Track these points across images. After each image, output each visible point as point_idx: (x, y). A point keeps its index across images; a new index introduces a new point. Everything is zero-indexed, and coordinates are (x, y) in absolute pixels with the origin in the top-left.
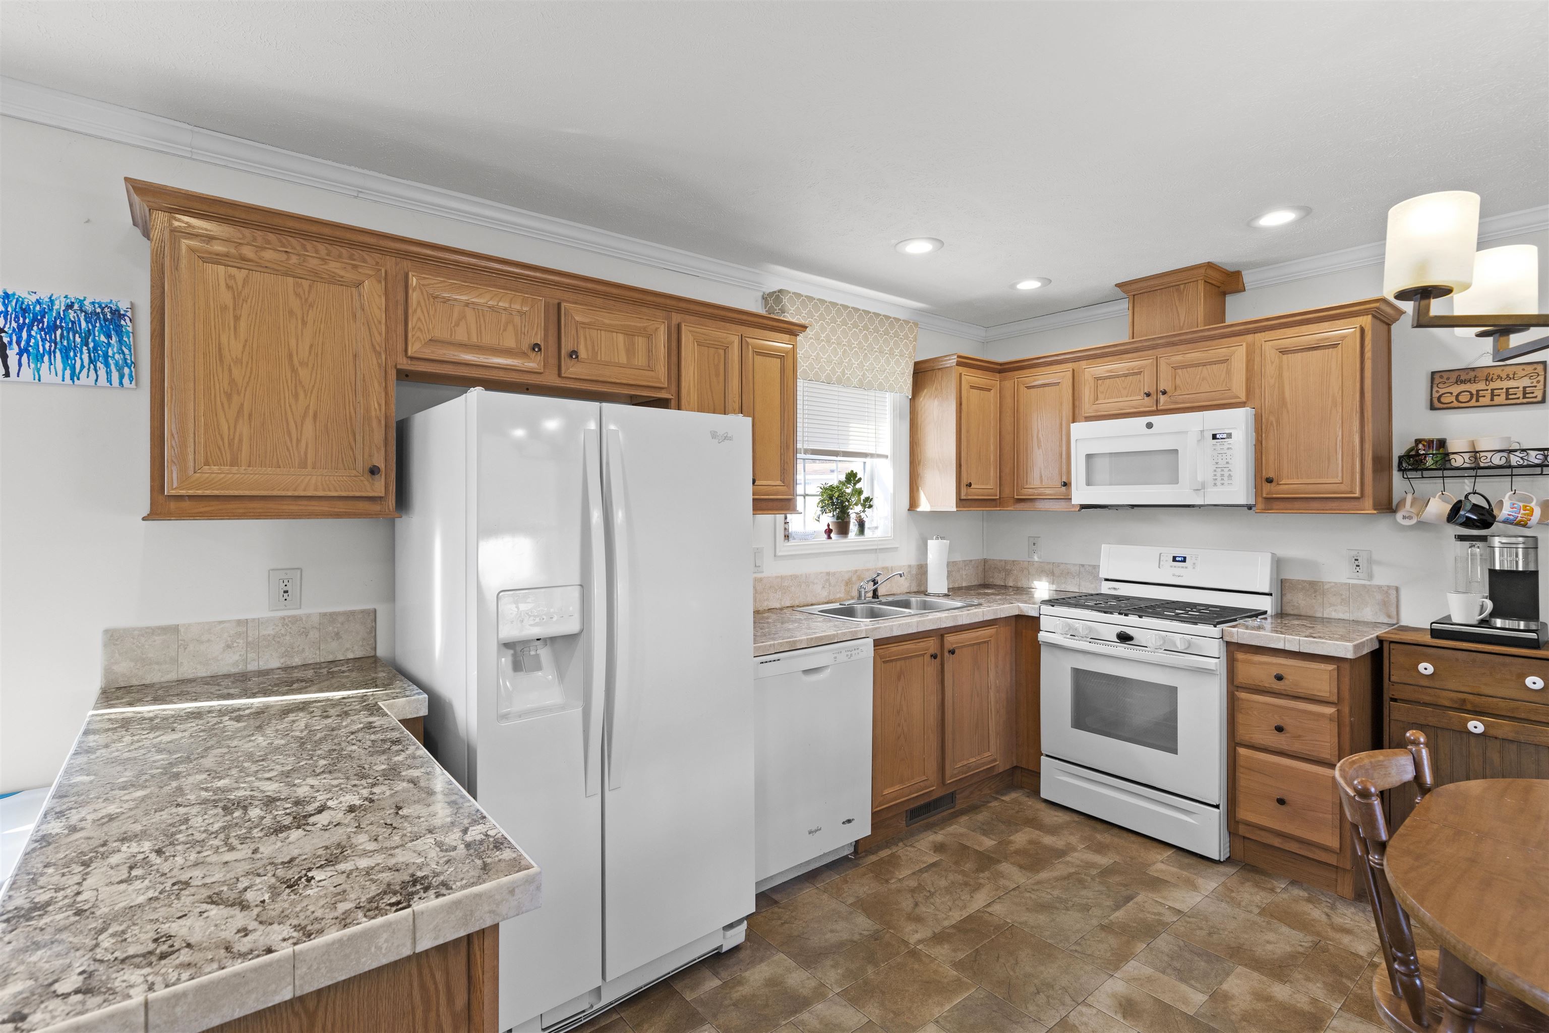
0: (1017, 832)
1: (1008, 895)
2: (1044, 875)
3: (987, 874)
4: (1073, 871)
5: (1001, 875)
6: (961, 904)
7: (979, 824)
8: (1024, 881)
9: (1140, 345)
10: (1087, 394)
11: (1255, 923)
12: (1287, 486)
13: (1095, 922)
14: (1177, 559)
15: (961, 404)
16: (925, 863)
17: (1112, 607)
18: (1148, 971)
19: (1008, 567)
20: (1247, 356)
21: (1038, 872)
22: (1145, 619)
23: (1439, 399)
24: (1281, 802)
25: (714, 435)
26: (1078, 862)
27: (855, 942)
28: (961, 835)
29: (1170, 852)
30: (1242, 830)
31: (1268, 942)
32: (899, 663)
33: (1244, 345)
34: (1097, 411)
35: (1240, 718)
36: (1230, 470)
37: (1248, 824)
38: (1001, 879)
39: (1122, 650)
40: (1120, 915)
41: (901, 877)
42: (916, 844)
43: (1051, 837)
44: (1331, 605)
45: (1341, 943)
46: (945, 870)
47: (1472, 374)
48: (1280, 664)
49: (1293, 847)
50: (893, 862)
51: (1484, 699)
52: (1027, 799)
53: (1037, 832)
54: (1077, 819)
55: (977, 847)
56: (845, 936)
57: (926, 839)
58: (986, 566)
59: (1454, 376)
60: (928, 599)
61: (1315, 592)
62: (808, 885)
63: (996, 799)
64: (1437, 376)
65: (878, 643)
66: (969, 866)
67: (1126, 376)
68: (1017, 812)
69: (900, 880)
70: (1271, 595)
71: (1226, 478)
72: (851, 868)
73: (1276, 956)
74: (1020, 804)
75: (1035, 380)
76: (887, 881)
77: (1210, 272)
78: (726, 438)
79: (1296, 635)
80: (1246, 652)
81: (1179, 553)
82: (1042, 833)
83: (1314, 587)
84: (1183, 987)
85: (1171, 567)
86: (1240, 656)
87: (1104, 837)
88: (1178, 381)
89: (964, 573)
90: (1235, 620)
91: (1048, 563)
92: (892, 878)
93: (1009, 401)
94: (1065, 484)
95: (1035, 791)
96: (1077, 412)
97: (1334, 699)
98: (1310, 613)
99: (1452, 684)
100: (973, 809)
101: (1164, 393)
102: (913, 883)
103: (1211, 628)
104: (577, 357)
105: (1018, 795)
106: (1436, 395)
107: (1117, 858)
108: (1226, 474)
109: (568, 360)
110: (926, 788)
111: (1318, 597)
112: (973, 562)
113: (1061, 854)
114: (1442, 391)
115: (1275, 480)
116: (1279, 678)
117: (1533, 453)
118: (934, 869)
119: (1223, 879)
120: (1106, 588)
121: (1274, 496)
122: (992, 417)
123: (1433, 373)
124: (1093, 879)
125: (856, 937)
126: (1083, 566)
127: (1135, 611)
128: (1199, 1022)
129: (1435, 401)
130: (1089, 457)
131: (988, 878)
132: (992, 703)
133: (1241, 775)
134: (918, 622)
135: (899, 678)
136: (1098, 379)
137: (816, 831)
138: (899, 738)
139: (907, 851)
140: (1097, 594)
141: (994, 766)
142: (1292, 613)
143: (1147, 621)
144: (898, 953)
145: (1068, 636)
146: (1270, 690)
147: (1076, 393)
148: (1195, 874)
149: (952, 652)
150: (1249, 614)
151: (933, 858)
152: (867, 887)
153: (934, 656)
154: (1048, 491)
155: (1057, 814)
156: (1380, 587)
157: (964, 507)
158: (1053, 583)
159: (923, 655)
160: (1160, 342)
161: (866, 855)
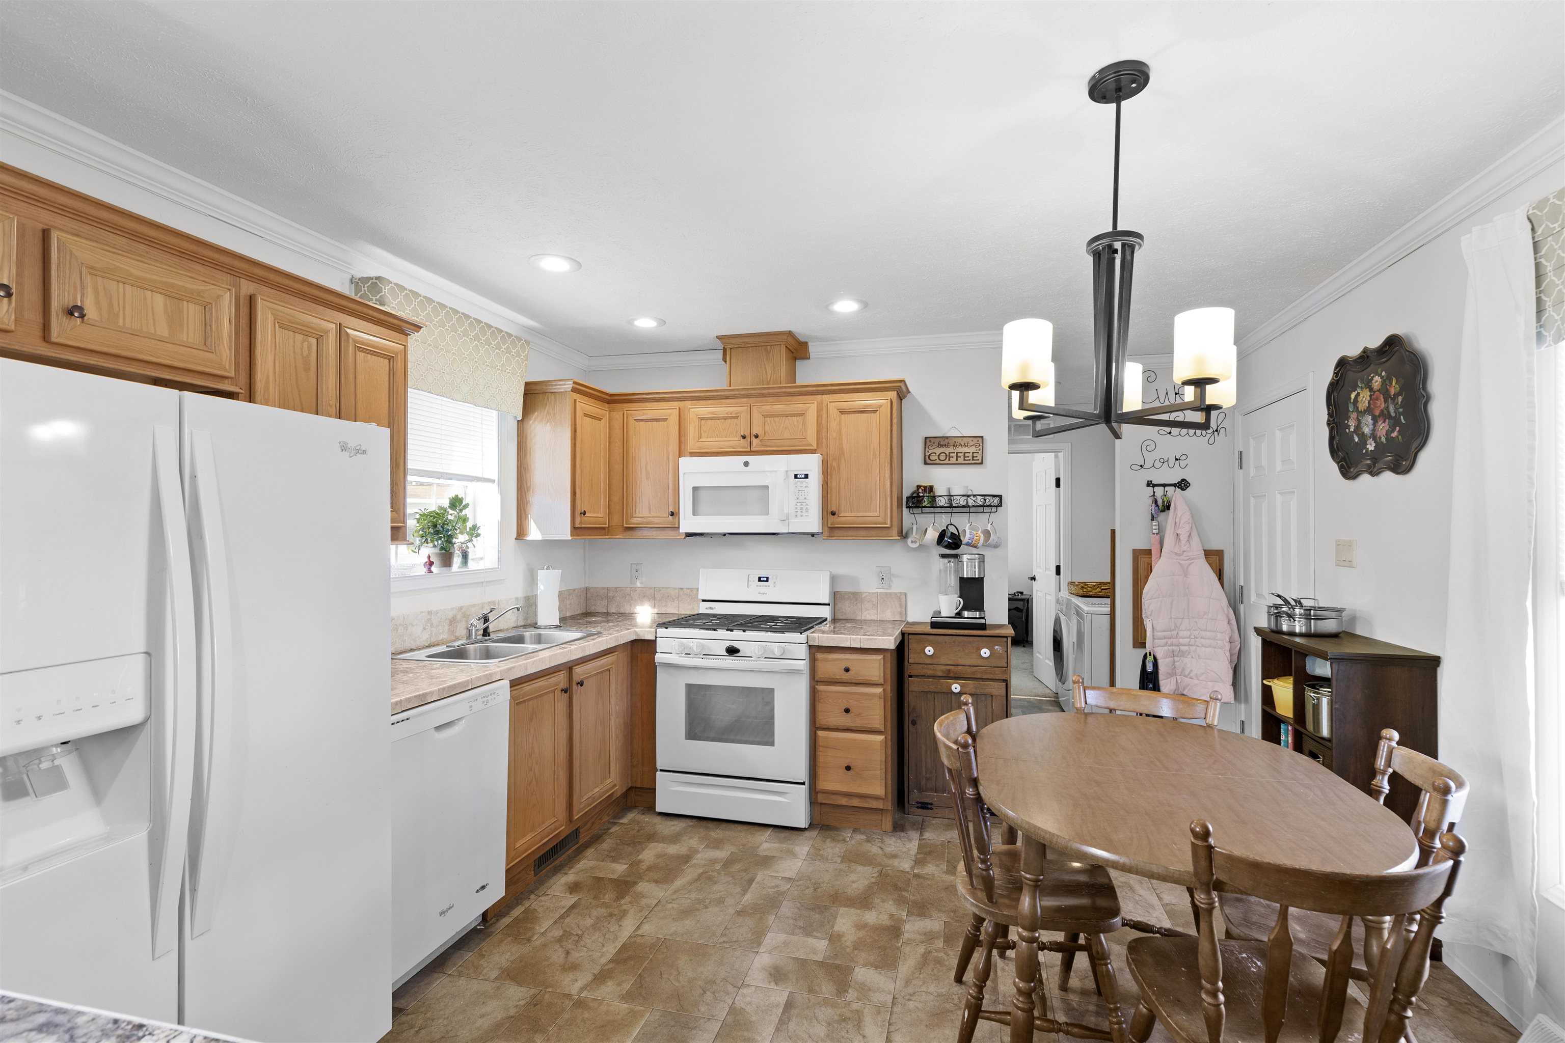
0: (643, 850)
1: (652, 913)
2: (679, 883)
3: (627, 899)
4: (701, 871)
5: (640, 895)
6: (612, 937)
7: (606, 853)
8: (663, 894)
9: (737, 393)
10: (692, 431)
11: (841, 870)
12: (844, 518)
13: (731, 911)
14: (762, 579)
15: (575, 431)
16: (564, 907)
17: (717, 624)
18: (782, 937)
19: (611, 594)
20: (817, 412)
21: (672, 882)
22: (747, 633)
23: (930, 455)
24: (848, 768)
25: (344, 447)
26: (703, 862)
27: (512, 1017)
28: (592, 868)
29: (769, 831)
30: (821, 798)
31: (853, 882)
32: (531, 702)
33: (816, 402)
34: (700, 448)
35: (820, 707)
36: (807, 505)
37: (825, 792)
38: (642, 899)
39: (731, 662)
40: (748, 897)
41: (542, 930)
42: (550, 892)
43: (675, 846)
44: (867, 610)
45: (894, 867)
46: (587, 908)
47: (946, 441)
48: (847, 659)
49: (855, 802)
50: (530, 917)
51: (960, 668)
52: (644, 816)
53: (661, 845)
54: (691, 824)
55: (611, 876)
56: (499, 1015)
57: (558, 883)
58: (587, 594)
59: (937, 441)
60: (542, 632)
61: (856, 600)
62: (437, 975)
63: (615, 824)
64: (928, 440)
65: (514, 683)
66: (609, 897)
67: (725, 418)
68: (638, 831)
69: (542, 934)
70: (829, 605)
71: (804, 511)
72: (484, 940)
73: (861, 891)
74: (638, 822)
75: (644, 414)
76: (529, 940)
77: (790, 339)
78: (359, 451)
79: (857, 635)
80: (823, 652)
81: (763, 574)
82: (666, 845)
83: (856, 597)
84: (810, 940)
85: (757, 586)
86: (820, 656)
87: (717, 833)
88: (767, 428)
89: (568, 602)
90: (812, 627)
91: (651, 588)
92: (534, 934)
93: (618, 432)
94: (672, 514)
95: (650, 807)
96: (683, 447)
97: (882, 681)
98: (853, 617)
99: (943, 661)
100: (596, 839)
101: (757, 437)
102: (558, 933)
103: (797, 635)
104: (82, 316)
105: (634, 815)
106: (927, 454)
107: (733, 849)
108: (804, 508)
109: (65, 320)
110: (556, 829)
111: (858, 604)
112: (576, 591)
113: (686, 859)
114: (931, 451)
115: (837, 513)
116: (847, 670)
117: (979, 498)
118: (575, 911)
119: (811, 842)
120: (704, 608)
121: (836, 526)
122: (602, 446)
123: (926, 438)
124: (719, 873)
125: (513, 1012)
126: (682, 589)
127: (741, 627)
128: (828, 964)
129: (927, 457)
130: (695, 489)
131: (630, 903)
132: (613, 729)
133: (820, 753)
134: (551, 657)
135: (531, 719)
136: (702, 419)
137: (448, 910)
138: (531, 783)
139: (541, 901)
140: (698, 614)
141: (613, 793)
142: (841, 618)
143: (750, 634)
144: (563, 1010)
145: (683, 655)
146: (841, 681)
147: (682, 429)
148: (792, 844)
149: (581, 684)
150: (818, 622)
151: (571, 900)
152: (509, 954)
153: (565, 691)
154: (656, 520)
155: (672, 823)
156: (896, 594)
157: (578, 536)
158: (654, 607)
159: (554, 691)
160: (753, 392)
161: (498, 920)
